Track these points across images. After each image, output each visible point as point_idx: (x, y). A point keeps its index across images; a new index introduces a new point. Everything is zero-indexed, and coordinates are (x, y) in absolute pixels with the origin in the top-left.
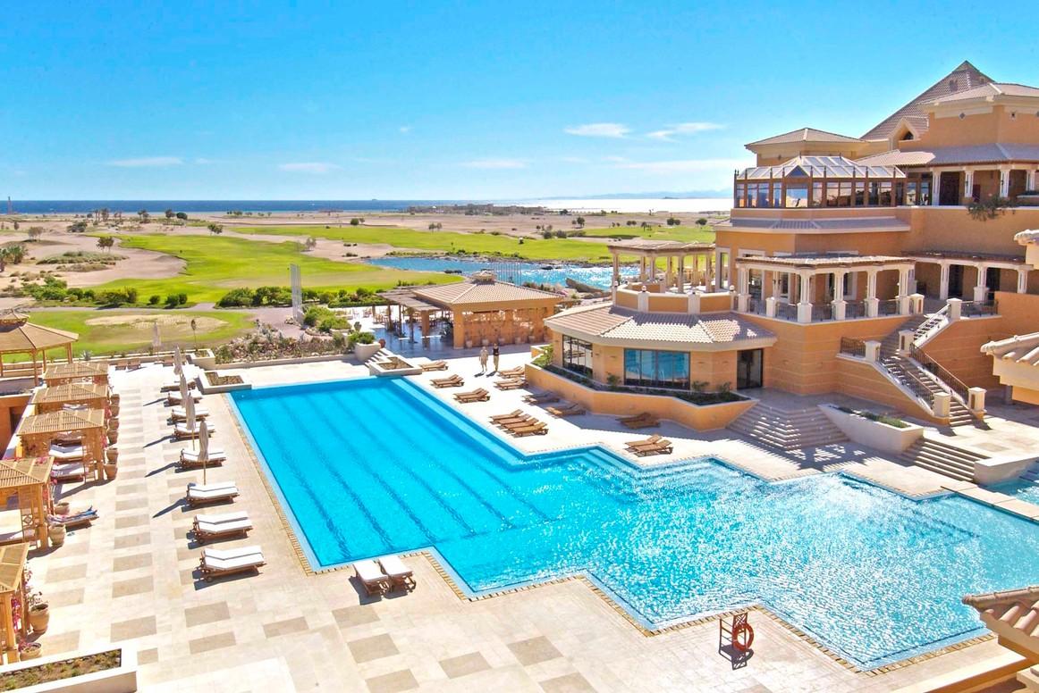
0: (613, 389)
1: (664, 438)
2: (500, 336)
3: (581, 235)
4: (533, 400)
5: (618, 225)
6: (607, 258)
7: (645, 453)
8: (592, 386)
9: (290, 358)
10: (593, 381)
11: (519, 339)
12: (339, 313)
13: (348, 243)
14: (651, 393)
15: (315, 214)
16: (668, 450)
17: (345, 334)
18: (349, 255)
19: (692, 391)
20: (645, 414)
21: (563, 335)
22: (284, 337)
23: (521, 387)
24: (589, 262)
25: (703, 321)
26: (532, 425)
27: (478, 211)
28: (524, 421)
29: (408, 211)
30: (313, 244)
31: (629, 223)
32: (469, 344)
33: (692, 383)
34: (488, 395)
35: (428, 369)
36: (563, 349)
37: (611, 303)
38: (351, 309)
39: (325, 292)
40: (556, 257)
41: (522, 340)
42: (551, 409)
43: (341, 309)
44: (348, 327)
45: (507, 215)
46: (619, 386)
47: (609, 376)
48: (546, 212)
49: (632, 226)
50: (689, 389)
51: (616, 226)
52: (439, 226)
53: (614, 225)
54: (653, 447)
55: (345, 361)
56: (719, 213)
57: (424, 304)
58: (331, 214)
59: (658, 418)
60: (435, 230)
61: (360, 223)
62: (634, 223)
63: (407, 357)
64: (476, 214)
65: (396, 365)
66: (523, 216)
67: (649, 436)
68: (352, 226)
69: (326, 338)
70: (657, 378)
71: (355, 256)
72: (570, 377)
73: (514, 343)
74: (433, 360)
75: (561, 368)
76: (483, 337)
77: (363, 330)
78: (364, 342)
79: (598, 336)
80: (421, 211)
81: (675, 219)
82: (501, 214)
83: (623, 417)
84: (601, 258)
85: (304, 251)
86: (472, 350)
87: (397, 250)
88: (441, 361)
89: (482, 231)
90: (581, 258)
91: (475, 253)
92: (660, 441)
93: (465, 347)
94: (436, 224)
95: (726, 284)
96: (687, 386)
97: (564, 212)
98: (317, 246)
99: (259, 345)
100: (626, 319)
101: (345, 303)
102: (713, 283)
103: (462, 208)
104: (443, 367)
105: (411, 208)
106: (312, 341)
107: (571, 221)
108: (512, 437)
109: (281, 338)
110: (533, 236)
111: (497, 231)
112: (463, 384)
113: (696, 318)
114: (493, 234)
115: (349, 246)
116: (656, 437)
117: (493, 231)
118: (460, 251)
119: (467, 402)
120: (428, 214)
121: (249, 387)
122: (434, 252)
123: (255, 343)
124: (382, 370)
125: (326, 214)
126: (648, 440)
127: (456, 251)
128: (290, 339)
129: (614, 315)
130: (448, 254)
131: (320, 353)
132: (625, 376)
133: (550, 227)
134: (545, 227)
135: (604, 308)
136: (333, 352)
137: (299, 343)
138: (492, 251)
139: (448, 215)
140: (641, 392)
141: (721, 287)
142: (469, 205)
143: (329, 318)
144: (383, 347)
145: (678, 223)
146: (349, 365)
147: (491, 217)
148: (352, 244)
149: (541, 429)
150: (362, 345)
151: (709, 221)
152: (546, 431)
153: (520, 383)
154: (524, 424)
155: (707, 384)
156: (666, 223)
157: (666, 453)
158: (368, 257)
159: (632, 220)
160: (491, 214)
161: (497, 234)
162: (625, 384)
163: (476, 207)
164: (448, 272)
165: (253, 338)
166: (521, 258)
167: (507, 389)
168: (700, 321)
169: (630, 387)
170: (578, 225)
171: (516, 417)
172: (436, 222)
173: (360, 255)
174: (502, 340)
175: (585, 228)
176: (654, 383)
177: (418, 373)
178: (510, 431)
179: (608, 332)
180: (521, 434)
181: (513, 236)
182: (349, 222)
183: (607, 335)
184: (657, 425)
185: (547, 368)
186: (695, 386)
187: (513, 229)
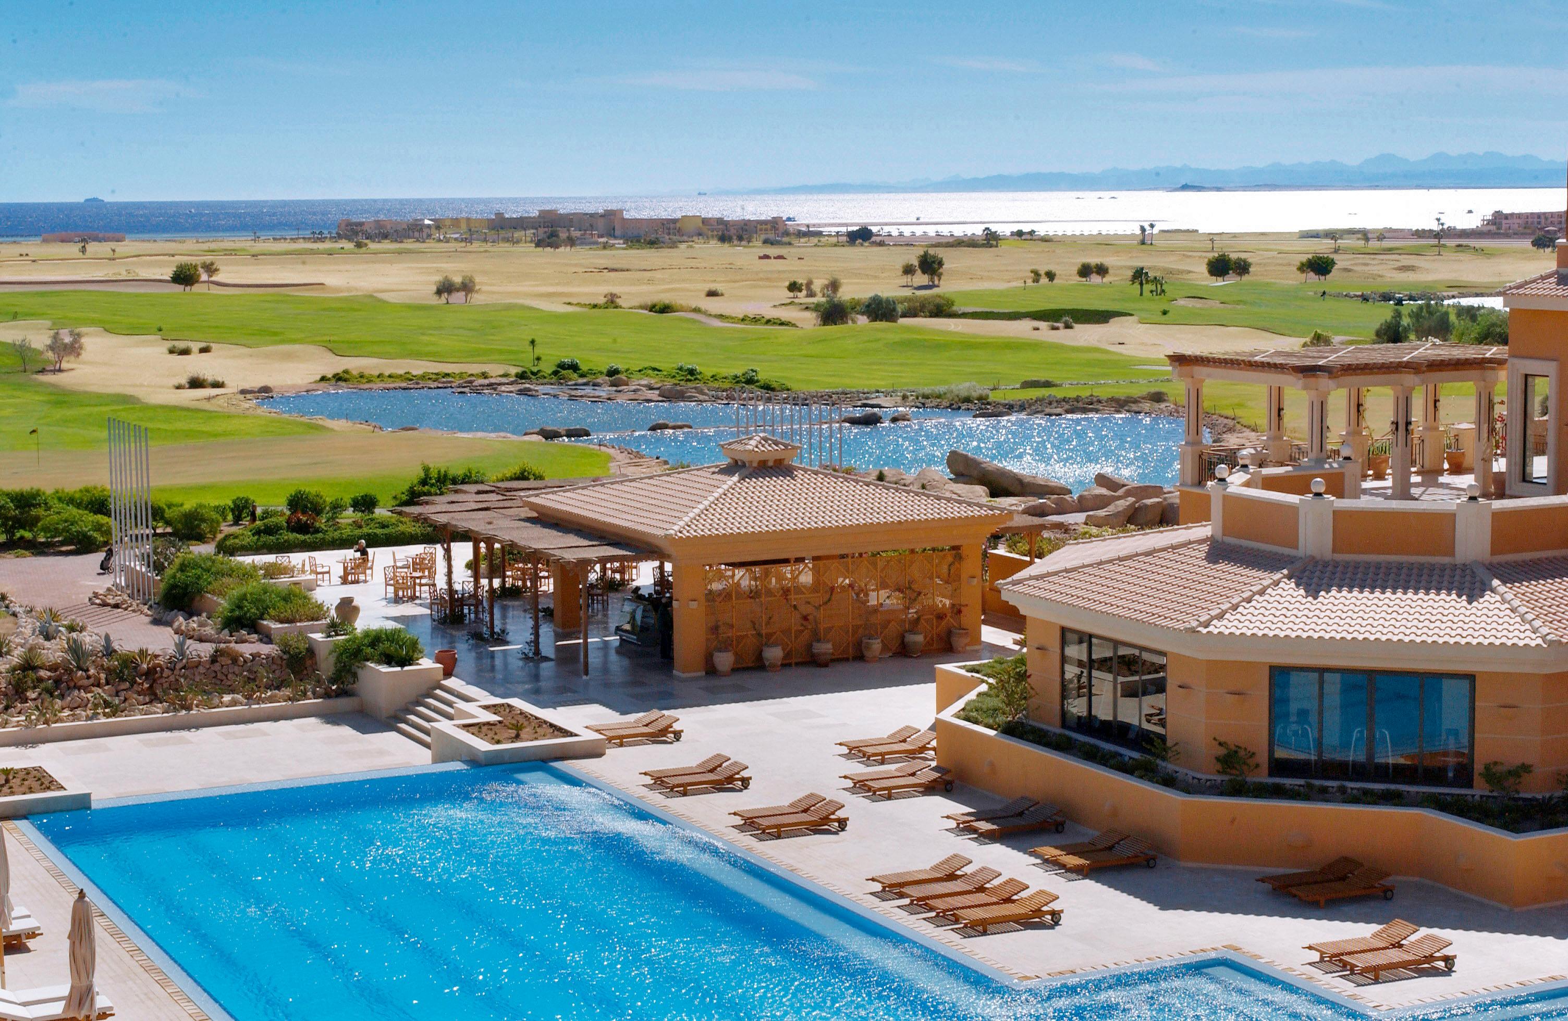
0: (1237, 790)
1: (1424, 931)
2: (816, 637)
3: (941, 310)
4: (984, 826)
5: (1051, 276)
6: (1047, 384)
7: (1376, 974)
8: (1169, 782)
9: (158, 713)
10: (1170, 767)
11: (876, 645)
12: (272, 571)
13: (181, 345)
14: (1355, 800)
15: (34, 247)
16: (1441, 964)
17: (318, 636)
18: (195, 383)
19: (1479, 790)
20: (1346, 860)
21: (1064, 630)
22: (116, 646)
23: (930, 789)
24: (993, 397)
25: (1504, 582)
26: (1008, 900)
27: (576, 234)
28: (981, 889)
29: (340, 237)
30: (73, 349)
31: (1085, 271)
32: (724, 660)
33: (1478, 767)
34: (840, 814)
35: (621, 740)
36: (1063, 672)
37: (1203, 531)
38: (304, 556)
39: (188, 506)
40: (882, 384)
41: (885, 648)
42: (1050, 852)
43: (270, 558)
44: (316, 613)
45: (673, 245)
46: (1252, 778)
47: (1222, 751)
48: (800, 234)
49: (1095, 279)
50: (1470, 785)
51: (1044, 280)
52: (467, 287)
53: (1036, 275)
54: (1395, 956)
55: (332, 718)
56: (1364, 234)
57: (573, 540)
58: (92, 247)
59: (1388, 875)
60: (458, 297)
61: (204, 277)
62: (1102, 270)
63: (543, 705)
64: (571, 242)
65: (518, 728)
66: (726, 248)
67: (1374, 928)
68: (179, 288)
69: (251, 646)
70: (1371, 755)
71: (217, 385)
72: (1092, 756)
73: (860, 657)
74: (623, 713)
75: (1059, 730)
76: (766, 640)
77: (364, 623)
78: (389, 660)
79: (1193, 631)
80: (386, 236)
81: (1233, 256)
82: (653, 243)
83: (1281, 871)
84: (1028, 385)
85: (43, 371)
86: (737, 679)
87: (354, 364)
88: (655, 714)
89: (612, 302)
90: (963, 387)
91: (612, 373)
92: (1413, 938)
93: (711, 670)
94: (457, 279)
95: (1540, 466)
96: (1464, 775)
97: (862, 235)
98: (84, 355)
99: (43, 673)
100: (1267, 578)
101: (271, 539)
102: (1500, 465)
103: (520, 224)
104: (664, 731)
105: (349, 224)
106: (214, 659)
107: (899, 266)
108: (956, 937)
109: (109, 651)
110: (785, 314)
111: (665, 298)
112: (746, 782)
113: (1481, 573)
114: (652, 308)
115: (185, 352)
116: (1399, 927)
117: (649, 301)
118: (562, 366)
119: (779, 837)
120: (409, 245)
121: (82, 803)
122: (475, 369)
123: (28, 666)
124: (483, 745)
125: (73, 249)
126: (1375, 936)
127: (547, 368)
128: (143, 653)
129: (1221, 566)
130: (522, 376)
131: (249, 698)
132: (1271, 751)
133: (834, 286)
134: (817, 286)
135: (1187, 544)
136: (287, 692)
137: (172, 664)
138: (668, 365)
139: (476, 246)
140: (1323, 795)
141: (1525, 477)
142: (543, 213)
143: (251, 587)
144: (448, 674)
145: (1242, 268)
146: (346, 731)
147: (622, 255)
148: (195, 346)
149: (1038, 912)
150: (384, 669)
151: (1341, 261)
152: (1056, 916)
153: (929, 776)
154: (981, 898)
155: (1526, 768)
156: (1203, 269)
157: (1436, 972)
158: (266, 389)
159: (1093, 260)
160: (619, 243)
161: (665, 309)
162: (1271, 775)
163: (569, 221)
164: (550, 435)
165: (19, 651)
166: (767, 387)
167: (889, 798)
168: (1496, 582)
169: (1288, 782)
170: (923, 279)
171: (952, 877)
172: (456, 271)
173: (234, 383)
174: (825, 648)
175: (948, 287)
176: (1359, 771)
177: (593, 752)
178: (948, 918)
179: (1220, 617)
180: (981, 928)
181: (721, 317)
182: (167, 273)
183: (1217, 627)
184: (1387, 894)
185: (1010, 730)
186: (1491, 775)
187: (712, 294)
